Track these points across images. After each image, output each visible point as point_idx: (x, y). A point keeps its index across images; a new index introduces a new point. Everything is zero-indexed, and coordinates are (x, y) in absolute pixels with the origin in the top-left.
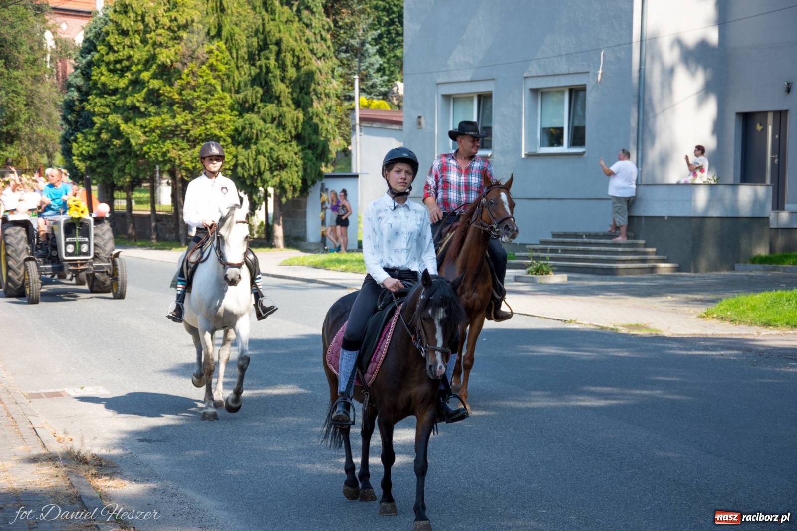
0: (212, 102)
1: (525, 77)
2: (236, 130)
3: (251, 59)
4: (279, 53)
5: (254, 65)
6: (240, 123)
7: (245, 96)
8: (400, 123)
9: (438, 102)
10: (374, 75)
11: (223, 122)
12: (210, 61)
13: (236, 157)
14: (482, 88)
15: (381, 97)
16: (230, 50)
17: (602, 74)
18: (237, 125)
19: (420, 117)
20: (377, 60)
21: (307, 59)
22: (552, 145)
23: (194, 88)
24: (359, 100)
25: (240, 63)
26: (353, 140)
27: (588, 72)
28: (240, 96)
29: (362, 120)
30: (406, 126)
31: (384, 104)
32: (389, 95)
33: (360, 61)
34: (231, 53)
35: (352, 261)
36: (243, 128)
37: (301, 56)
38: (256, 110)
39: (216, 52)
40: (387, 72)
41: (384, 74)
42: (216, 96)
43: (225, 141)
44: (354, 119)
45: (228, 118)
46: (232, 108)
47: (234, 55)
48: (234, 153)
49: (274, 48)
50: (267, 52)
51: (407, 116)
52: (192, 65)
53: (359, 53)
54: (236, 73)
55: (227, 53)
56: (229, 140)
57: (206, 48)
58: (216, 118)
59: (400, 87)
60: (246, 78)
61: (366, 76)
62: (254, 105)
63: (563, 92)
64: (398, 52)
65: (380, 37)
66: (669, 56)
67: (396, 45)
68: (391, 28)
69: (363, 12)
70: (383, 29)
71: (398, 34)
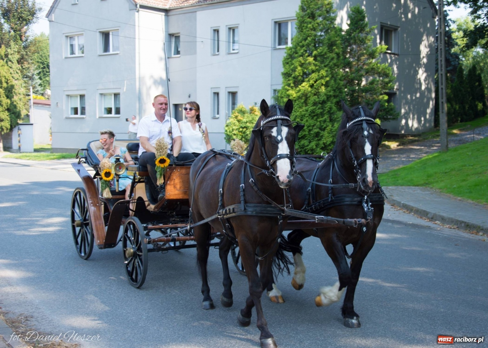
1: (98, 89)
8: (49, 105)
9: (65, 97)
10: (38, 87)
14: (82, 93)
15: (41, 95)
17: (126, 89)
19: (57, 103)
20: (39, 82)
21: (11, 80)
22: (108, 114)
24: (33, 96)
26: (30, 111)
27: (120, 88)
29: (34, 103)
30: (52, 106)
31: (42, 98)
32: (44, 94)
33: (32, 82)
35: (32, 156)
37: (8, 79)
40: (43, 86)
41: (42, 87)
44: (30, 103)
51: (52, 102)
53: (31, 78)
59: (48, 92)
61: (34, 87)
63: (111, 95)
64: (47, 79)
65: (40, 73)
66: (149, 82)
67: (46, 76)
68: (44, 70)
69: (33, 63)
70: (41, 70)
71: (47, 72)
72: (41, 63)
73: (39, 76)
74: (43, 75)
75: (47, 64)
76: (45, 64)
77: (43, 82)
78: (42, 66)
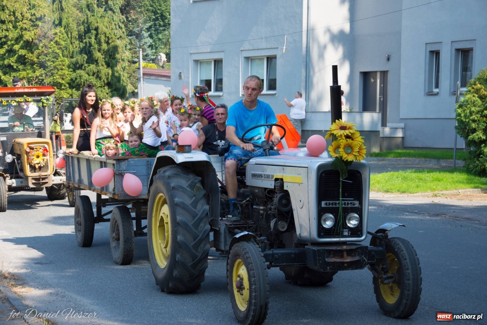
0: (57, 63)
1: (241, 51)
2: (72, 80)
3: (80, 38)
4: (97, 35)
5: (82, 42)
6: (74, 75)
7: (77, 60)
8: (168, 77)
9: (191, 64)
10: (148, 49)
11: (64, 75)
12: (56, 39)
14: (217, 56)
15: (152, 62)
17: (286, 49)
18: (72, 77)
19: (180, 73)
20: (149, 41)
23: (46, 55)
24: (142, 63)
25: (73, 40)
26: (138, 86)
27: (277, 48)
28: (74, 60)
29: (144, 74)
30: (172, 78)
31: (154, 66)
32: (156, 61)
34: (67, 35)
36: (76, 79)
37: (110, 37)
38: (83, 68)
39: (59, 34)
41: (152, 49)
42: (59, 59)
44: (139, 74)
45: (66, 72)
46: (69, 67)
47: (70, 36)
48: (71, 93)
49: (94, 32)
50: (90, 34)
51: (171, 72)
52: (45, 41)
54: (71, 46)
56: (67, 85)
57: (53, 32)
58: (60, 73)
60: (77, 49)
61: (144, 49)
62: (82, 65)
63: (263, 59)
68: (156, 22)
71: (160, 26)
73: (149, 33)
74: (155, 31)
75: (161, 13)
77: (154, 41)
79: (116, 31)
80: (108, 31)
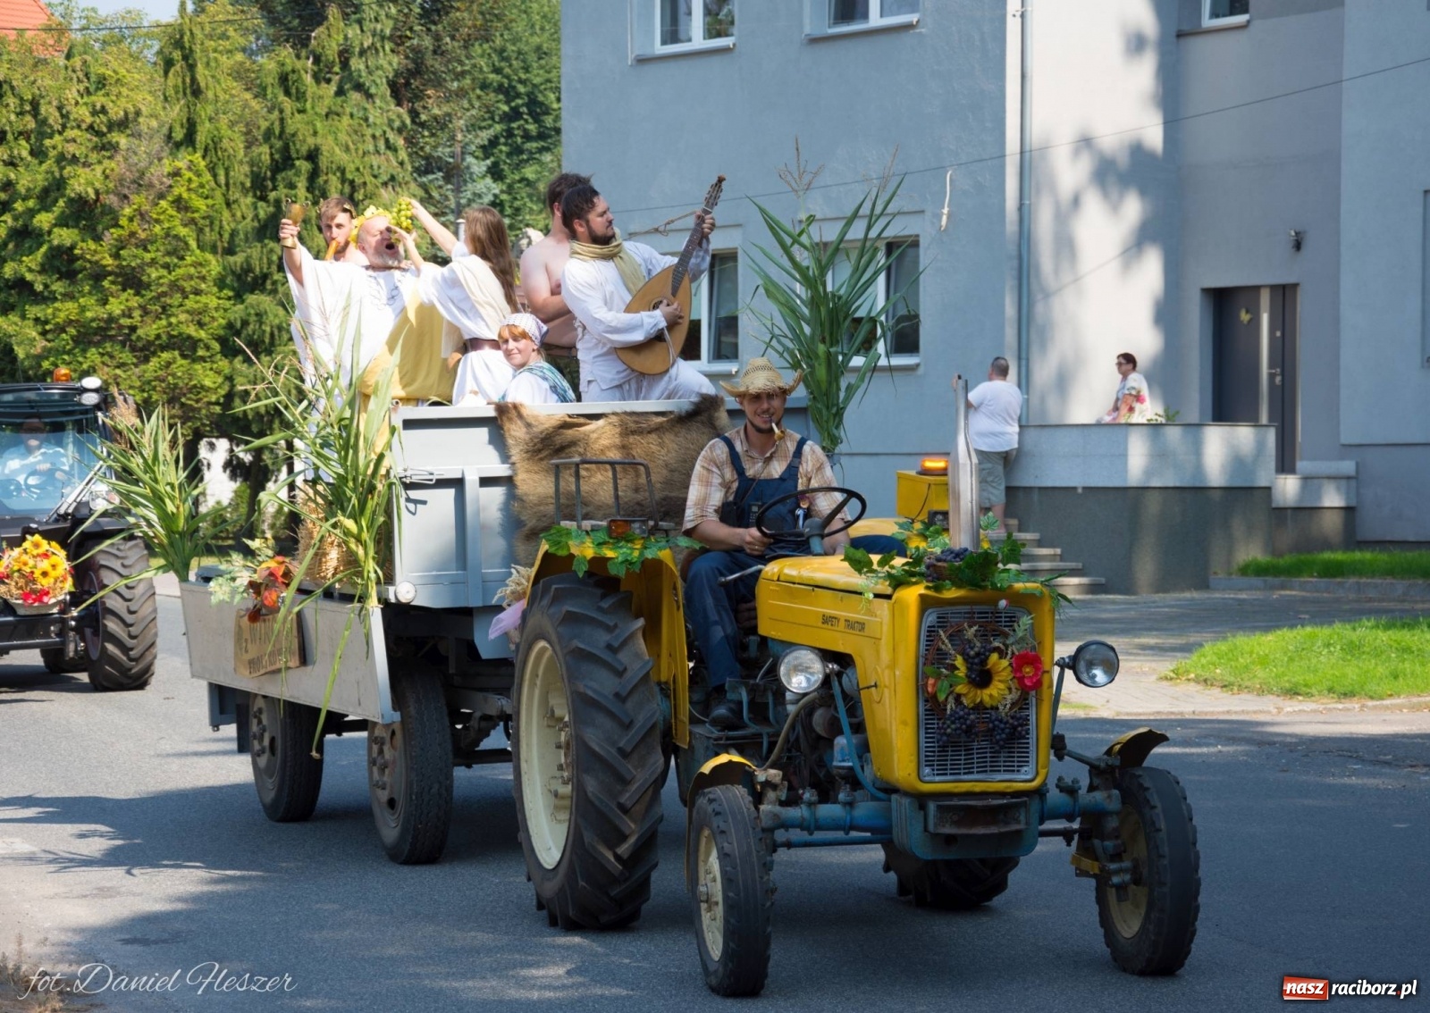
0: (180, 271)
2: (230, 326)
3: (259, 187)
4: (313, 175)
5: (263, 198)
6: (237, 312)
7: (248, 260)
11: (204, 310)
12: (176, 191)
13: (230, 379)
14: (721, 242)
16: (212, 170)
17: (950, 216)
18: (231, 316)
20: (489, 188)
21: (369, 187)
23: (144, 246)
25: (235, 194)
27: (923, 212)
28: (238, 260)
33: (458, 190)
34: (215, 176)
36: (245, 323)
37: (358, 181)
38: (269, 286)
39: (188, 174)
40: (508, 211)
42: (189, 259)
43: (208, 348)
45: (213, 302)
46: (221, 283)
47: (222, 179)
48: (227, 371)
49: (304, 166)
50: (291, 173)
52: (140, 200)
53: (454, 174)
54: (226, 214)
55: (208, 177)
56: (216, 346)
57: (167, 165)
58: (190, 303)
60: (249, 224)
62: (265, 277)
64: (529, 172)
65: (493, 142)
66: (1069, 173)
67: (525, 157)
68: (514, 125)
69: (461, 93)
70: (498, 127)
71: (527, 137)
72: (500, 89)
73: (488, 162)
74: (509, 155)
75: (528, 94)
76: (518, 95)
77: (510, 189)
78: (506, 108)
79: (375, 161)
80: (348, 161)
